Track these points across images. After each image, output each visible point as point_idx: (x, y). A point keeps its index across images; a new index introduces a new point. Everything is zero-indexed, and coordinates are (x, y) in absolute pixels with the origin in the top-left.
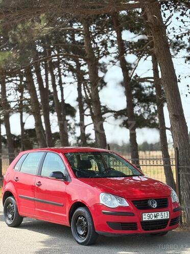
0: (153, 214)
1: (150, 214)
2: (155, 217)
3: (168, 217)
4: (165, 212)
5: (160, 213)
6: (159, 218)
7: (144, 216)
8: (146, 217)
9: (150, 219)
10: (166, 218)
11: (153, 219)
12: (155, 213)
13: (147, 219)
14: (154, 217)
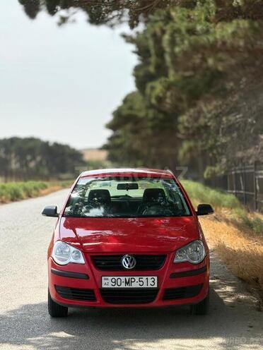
0: (123, 278)
1: (116, 278)
2: (127, 283)
3: (156, 286)
4: (149, 278)
5: (137, 278)
6: (135, 285)
7: (104, 282)
8: (108, 282)
9: (116, 286)
10: (150, 286)
11: (123, 286)
12: (127, 278)
13: (110, 286)
14: (124, 284)
